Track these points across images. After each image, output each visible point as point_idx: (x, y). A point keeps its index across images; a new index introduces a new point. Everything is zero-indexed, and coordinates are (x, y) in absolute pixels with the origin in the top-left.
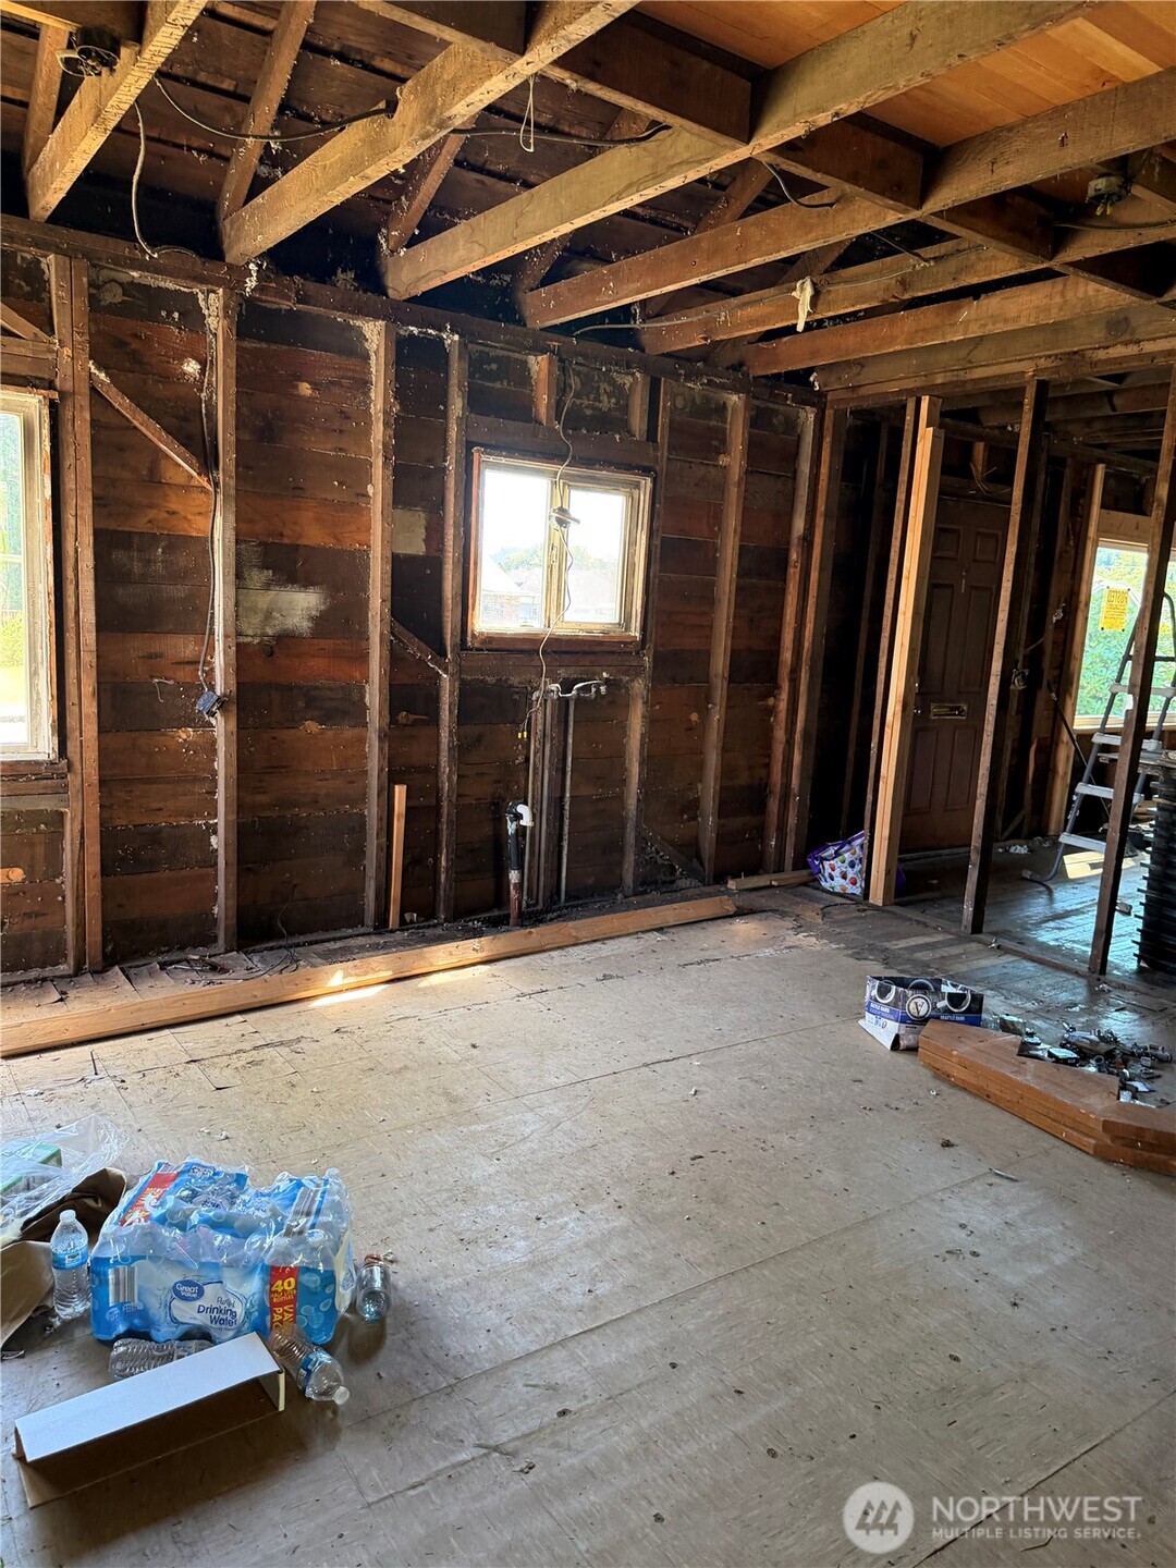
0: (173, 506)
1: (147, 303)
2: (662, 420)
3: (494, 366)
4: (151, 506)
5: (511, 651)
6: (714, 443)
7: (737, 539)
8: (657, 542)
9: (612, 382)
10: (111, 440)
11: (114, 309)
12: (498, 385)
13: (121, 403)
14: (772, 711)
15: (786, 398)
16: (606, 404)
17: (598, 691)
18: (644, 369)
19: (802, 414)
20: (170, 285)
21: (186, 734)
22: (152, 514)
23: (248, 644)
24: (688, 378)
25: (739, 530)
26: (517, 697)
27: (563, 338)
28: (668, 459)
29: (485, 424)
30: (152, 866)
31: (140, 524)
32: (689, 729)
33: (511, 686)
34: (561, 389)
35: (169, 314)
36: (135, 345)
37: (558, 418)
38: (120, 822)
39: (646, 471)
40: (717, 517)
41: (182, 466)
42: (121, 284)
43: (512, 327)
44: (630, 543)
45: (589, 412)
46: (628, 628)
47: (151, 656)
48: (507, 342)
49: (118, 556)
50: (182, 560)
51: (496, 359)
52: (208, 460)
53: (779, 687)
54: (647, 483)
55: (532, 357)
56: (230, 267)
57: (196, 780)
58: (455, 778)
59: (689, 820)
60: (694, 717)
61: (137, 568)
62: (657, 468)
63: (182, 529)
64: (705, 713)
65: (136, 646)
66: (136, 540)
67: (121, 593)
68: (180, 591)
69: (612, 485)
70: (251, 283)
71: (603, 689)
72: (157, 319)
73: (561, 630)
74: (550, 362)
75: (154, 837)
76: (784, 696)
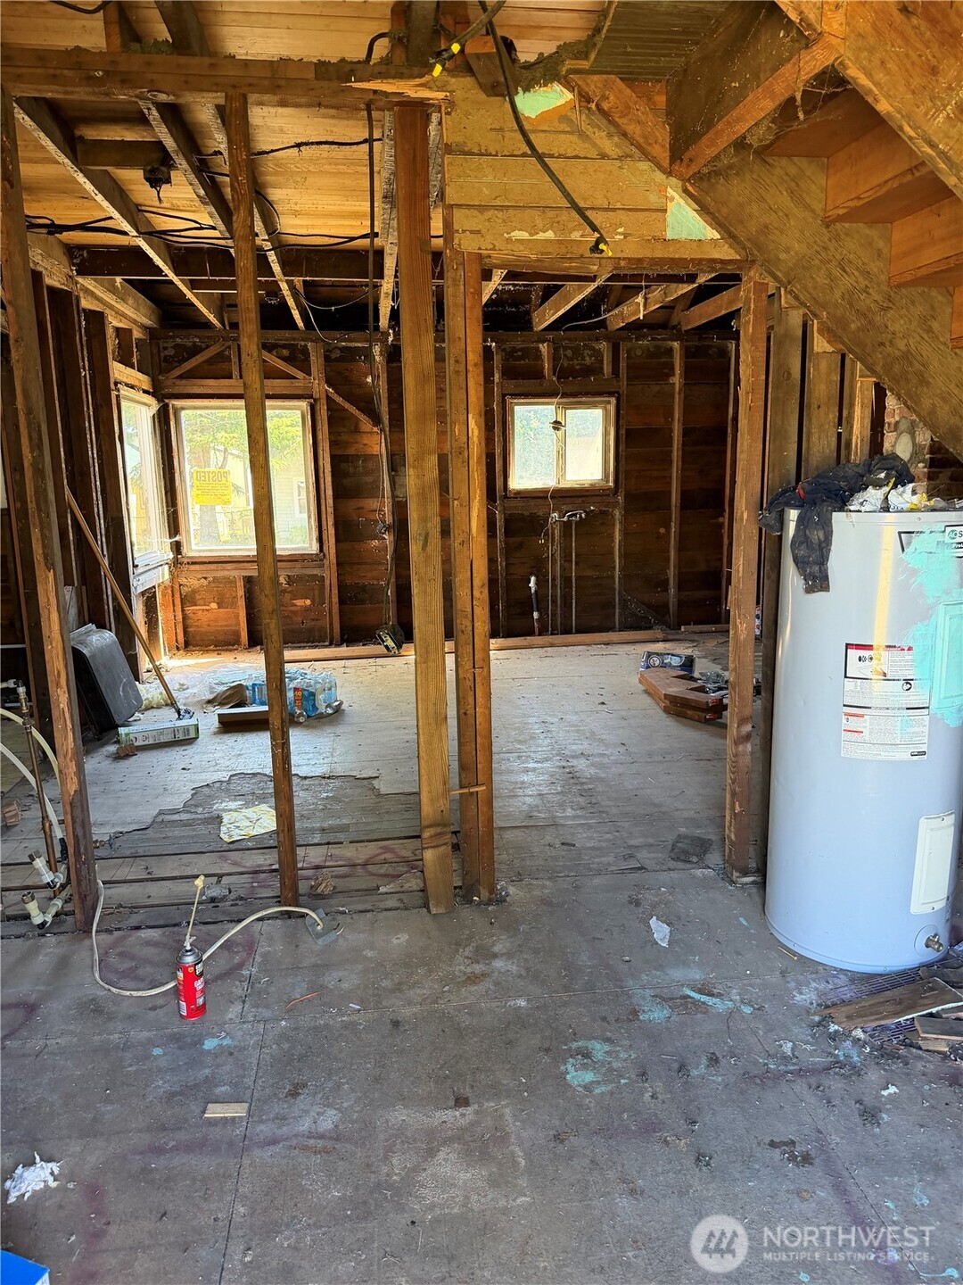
0: (366, 442)
1: (350, 355)
2: (623, 364)
3: (520, 353)
4: (356, 443)
5: (534, 498)
6: (665, 371)
7: (681, 424)
8: (623, 432)
9: (593, 349)
10: (336, 417)
11: (337, 360)
12: (522, 362)
13: (339, 400)
14: (722, 525)
15: (714, 338)
16: (588, 361)
17: (581, 517)
18: (607, 338)
19: (729, 345)
20: (359, 345)
21: (375, 543)
22: (356, 446)
23: (400, 501)
24: (637, 339)
25: (682, 419)
26: (542, 522)
27: (555, 333)
28: (627, 385)
29: (511, 385)
30: (362, 602)
31: (351, 451)
32: (658, 538)
33: (539, 516)
34: (555, 358)
35: (360, 358)
36: (347, 373)
37: (554, 374)
38: (348, 582)
39: (611, 394)
40: (669, 413)
41: (366, 424)
42: (339, 349)
43: (525, 333)
44: (606, 434)
45: (578, 367)
46: (608, 481)
47: (359, 508)
48: (523, 341)
49: (343, 465)
50: (370, 465)
51: (520, 350)
52: (376, 420)
53: (724, 511)
54: (613, 400)
55: (541, 345)
56: (382, 333)
57: (380, 564)
58: (504, 564)
59: (661, 591)
60: (662, 530)
61: (351, 470)
62: (621, 391)
63: (369, 451)
64: (668, 528)
65: (352, 504)
66: (350, 458)
67: (347, 482)
68: (369, 479)
69: (594, 405)
70: (391, 339)
71: (583, 515)
72: (356, 361)
73: (563, 485)
74: (548, 345)
75: (363, 589)
76: (727, 515)
